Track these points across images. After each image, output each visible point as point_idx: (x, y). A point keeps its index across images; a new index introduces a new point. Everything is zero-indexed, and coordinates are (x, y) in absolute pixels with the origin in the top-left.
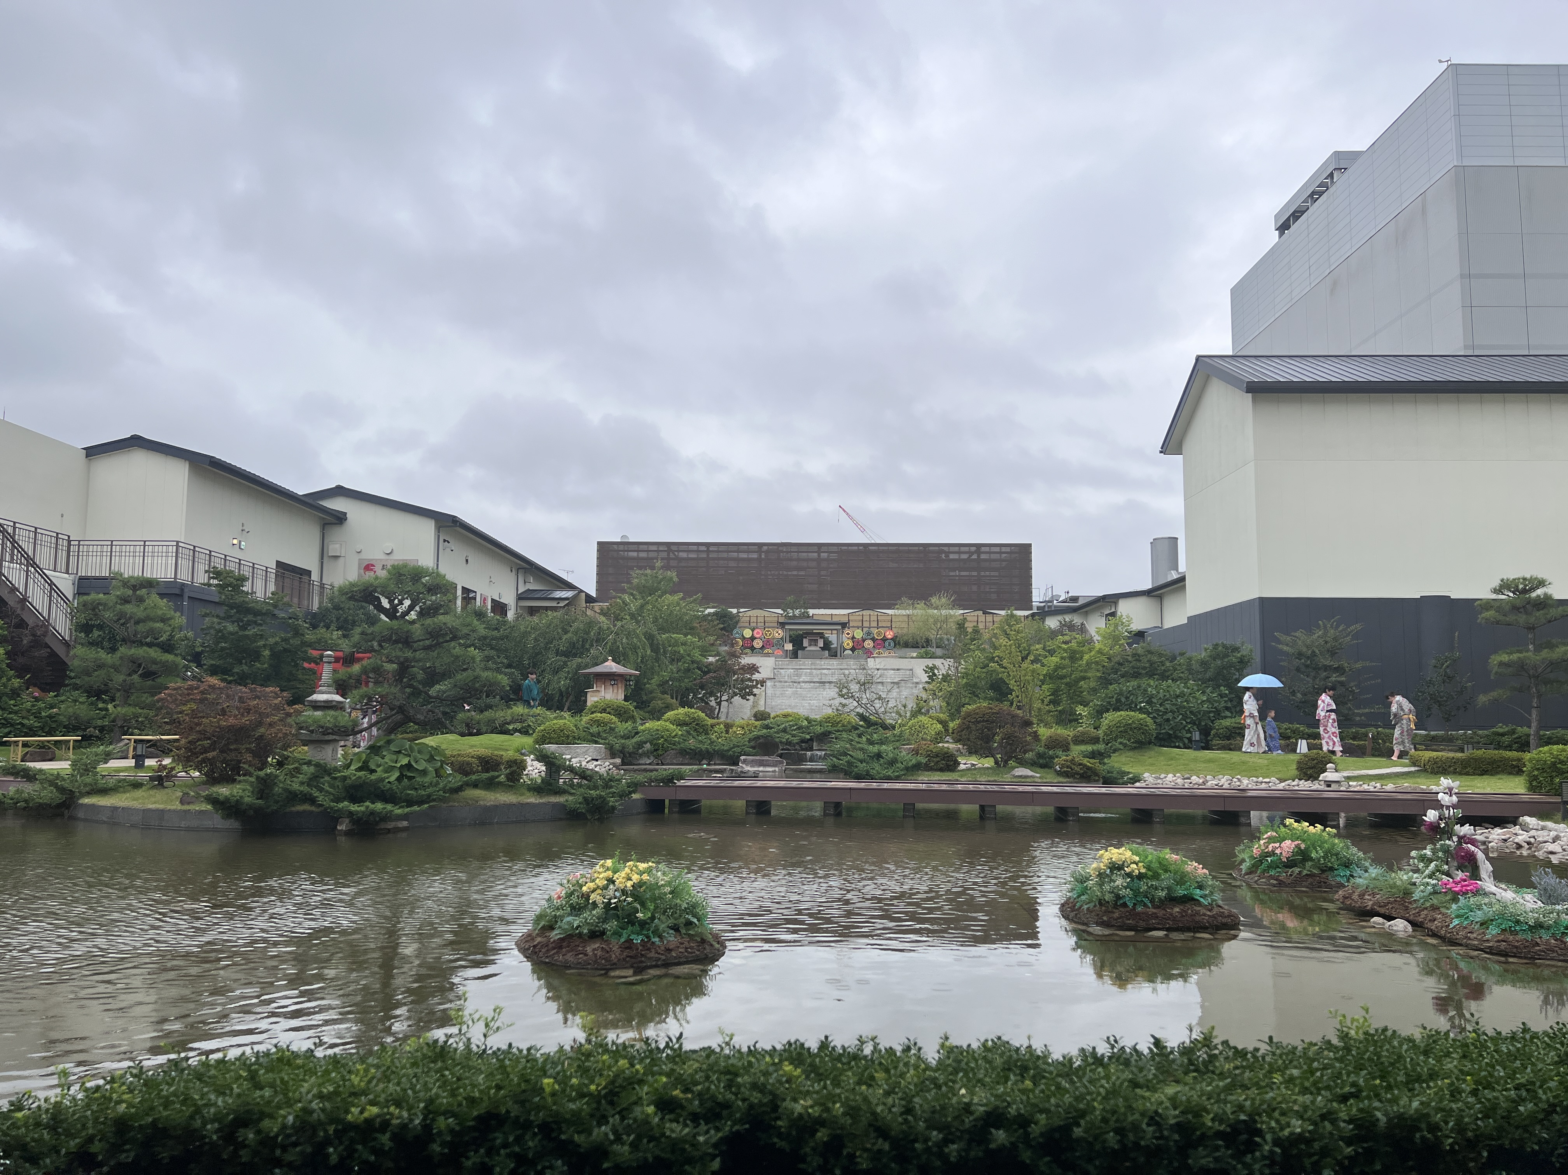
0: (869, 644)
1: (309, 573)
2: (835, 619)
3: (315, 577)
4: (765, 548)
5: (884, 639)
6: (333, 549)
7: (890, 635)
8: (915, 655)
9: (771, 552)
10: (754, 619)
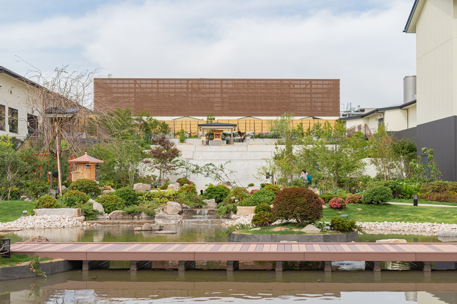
4: (190, 82)
9: (194, 84)
10: (184, 123)
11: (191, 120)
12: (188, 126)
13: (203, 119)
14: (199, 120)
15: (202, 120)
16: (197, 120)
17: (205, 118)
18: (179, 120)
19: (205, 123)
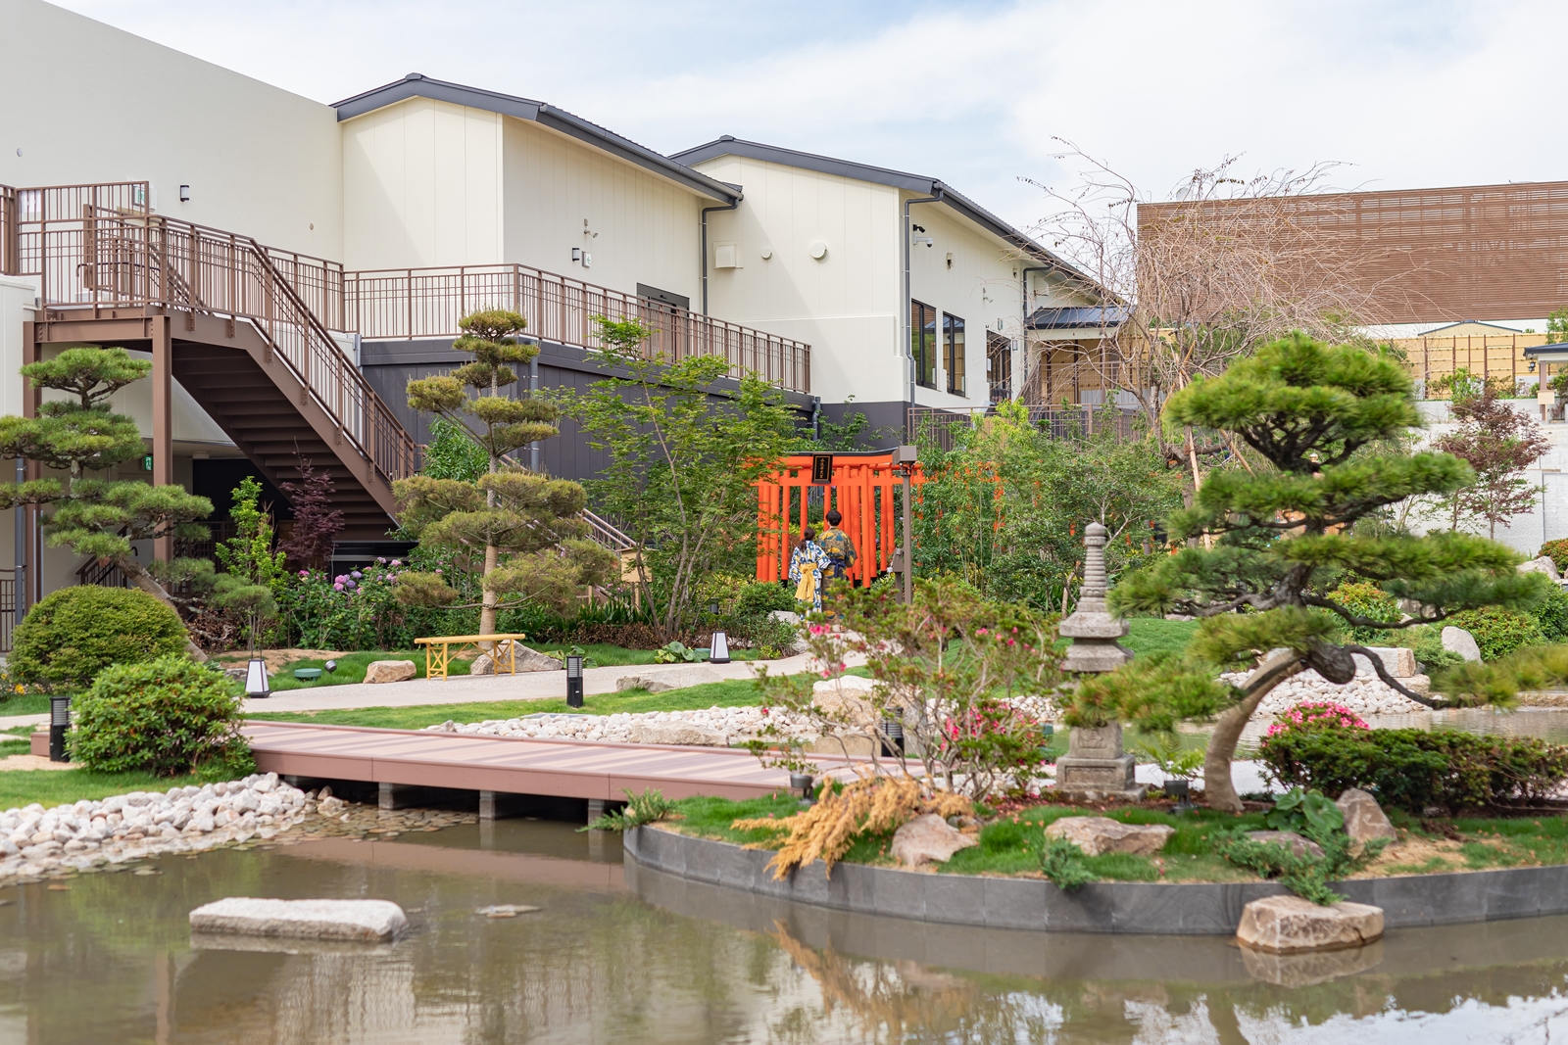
1: (685, 301)
3: (695, 307)
4: (1476, 198)
6: (723, 256)
9: (1491, 204)
10: (1462, 344)
11: (1488, 331)
12: (1478, 356)
13: (1531, 328)
14: (1517, 334)
15: (1528, 331)
16: (1511, 333)
17: (1541, 326)
18: (1443, 334)
19: (1542, 343)
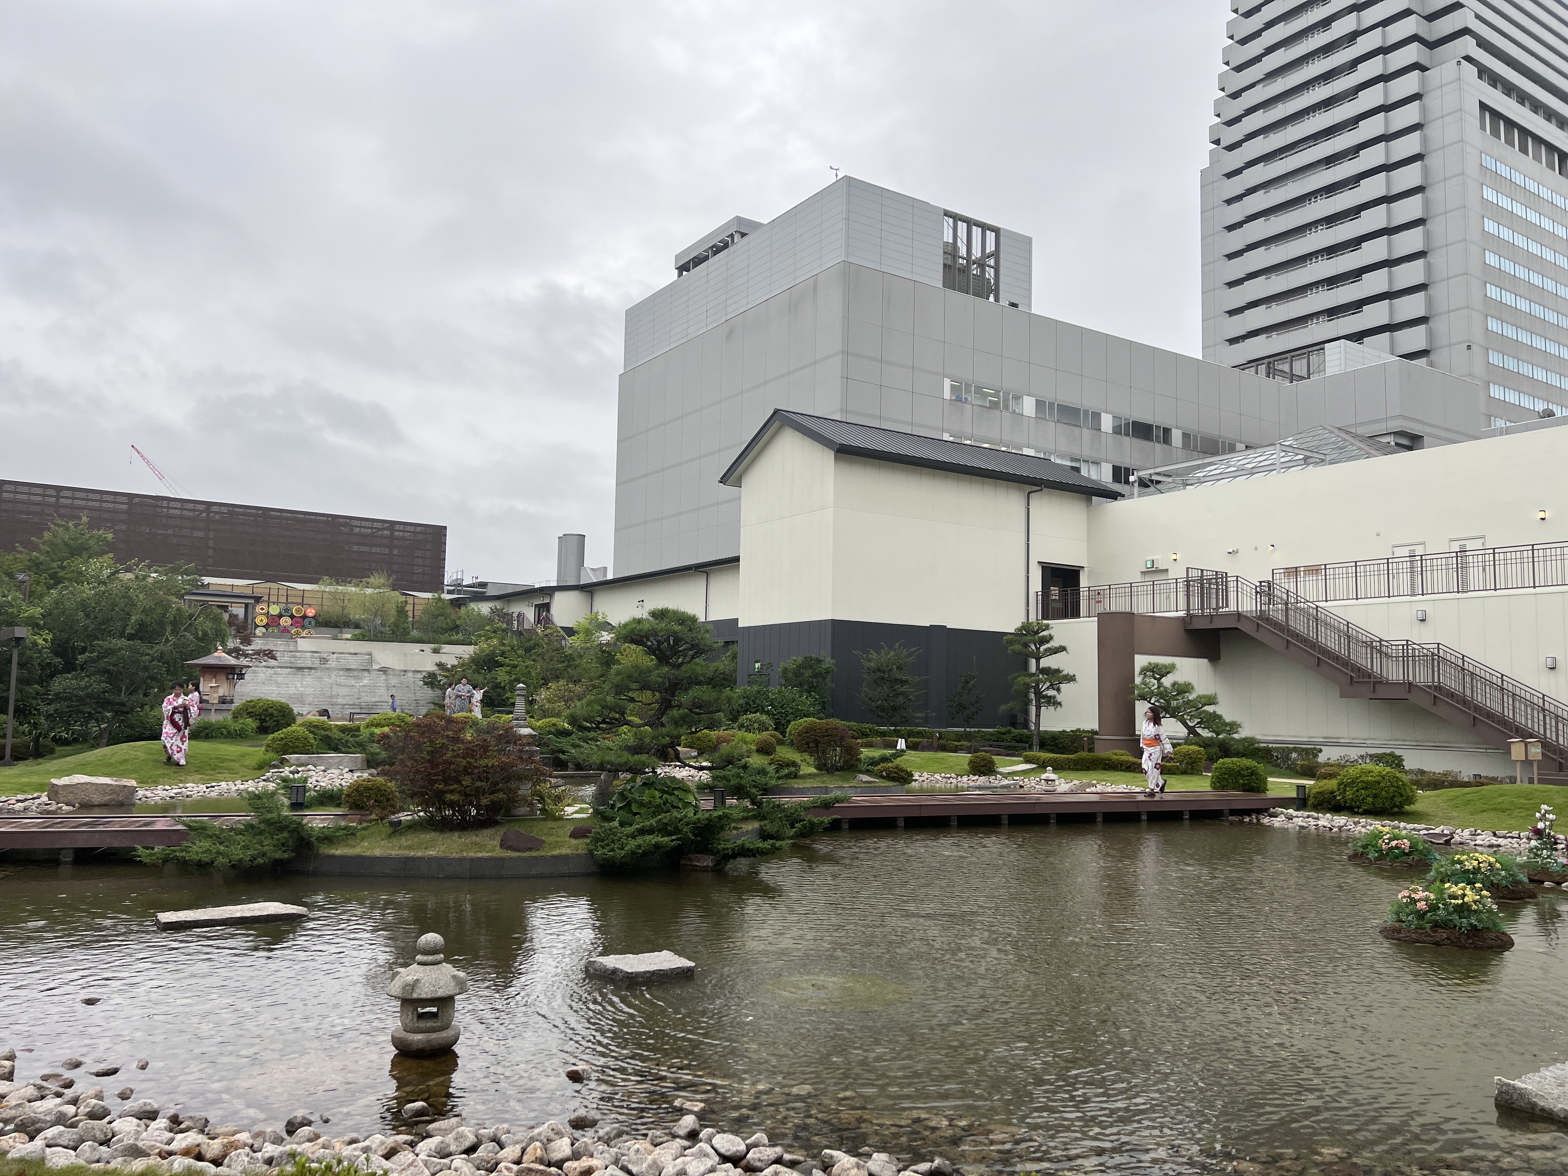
0: (285, 621)
2: (237, 591)
4: (137, 500)
5: (305, 617)
7: (311, 612)
8: (349, 636)
